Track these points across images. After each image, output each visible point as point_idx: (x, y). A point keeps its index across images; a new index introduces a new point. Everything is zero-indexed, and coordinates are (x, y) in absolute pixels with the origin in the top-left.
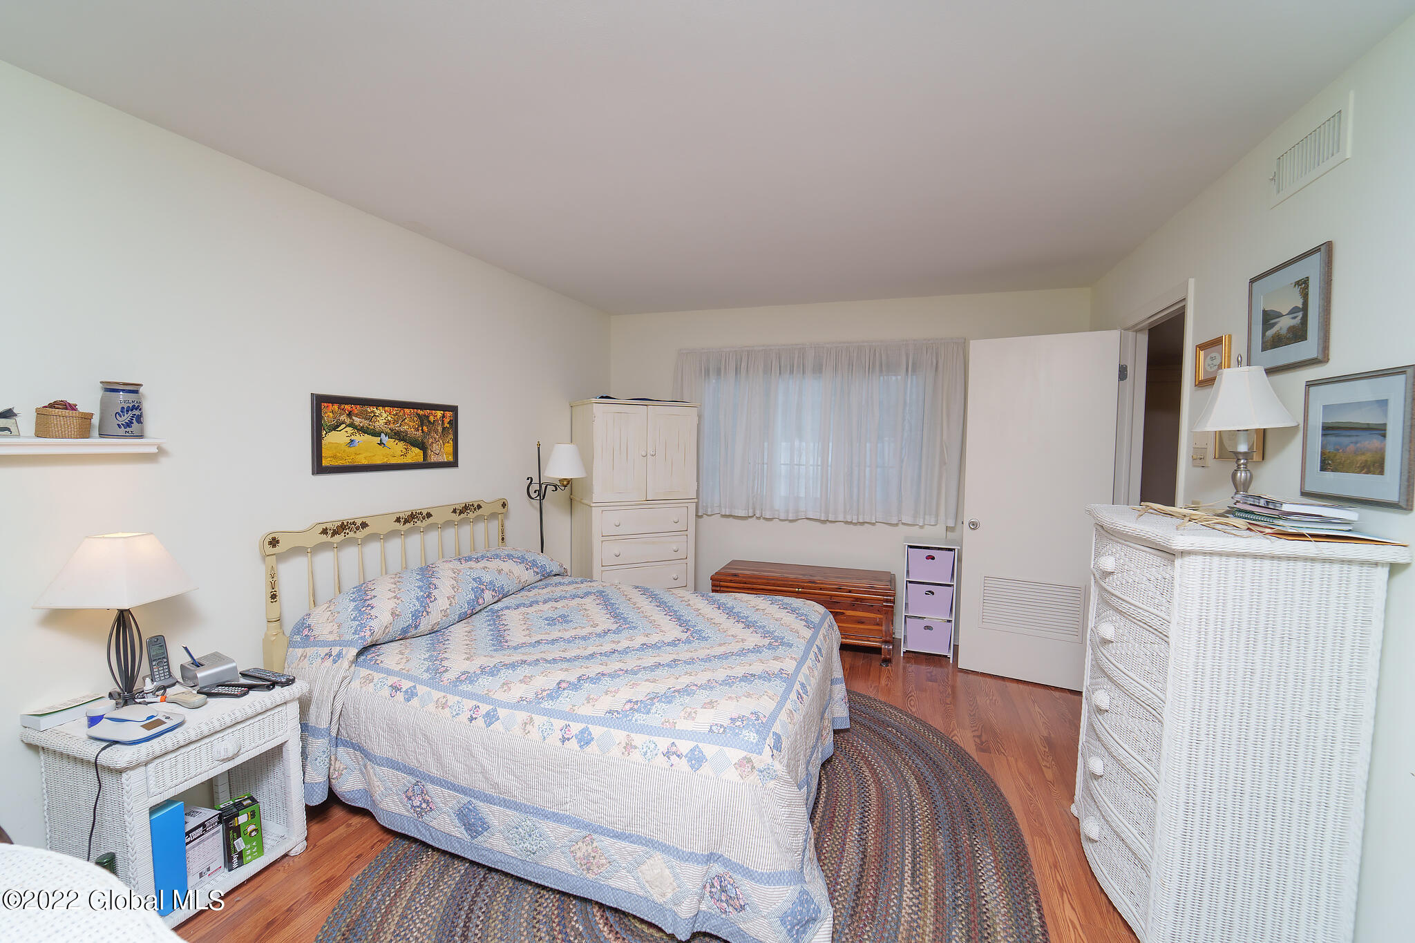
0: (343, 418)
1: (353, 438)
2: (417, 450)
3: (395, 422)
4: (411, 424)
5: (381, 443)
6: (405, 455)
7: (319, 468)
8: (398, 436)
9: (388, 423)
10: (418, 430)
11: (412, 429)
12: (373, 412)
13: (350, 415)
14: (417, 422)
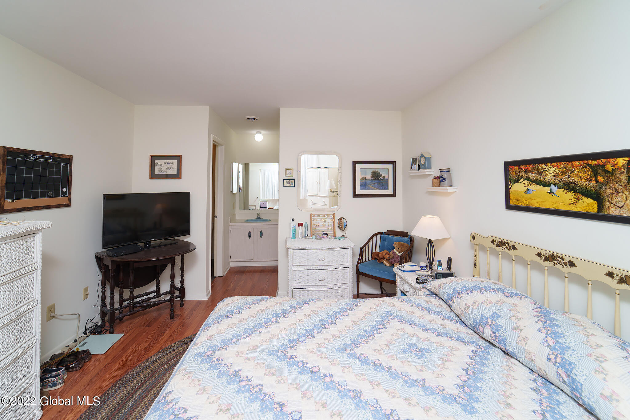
0: (522, 174)
1: (529, 187)
2: (589, 201)
3: (564, 174)
4: (582, 175)
5: (551, 192)
6: (575, 204)
7: (509, 207)
8: (567, 186)
9: (556, 175)
10: (591, 180)
11: (584, 180)
12: (542, 168)
13: (526, 172)
14: (588, 173)
